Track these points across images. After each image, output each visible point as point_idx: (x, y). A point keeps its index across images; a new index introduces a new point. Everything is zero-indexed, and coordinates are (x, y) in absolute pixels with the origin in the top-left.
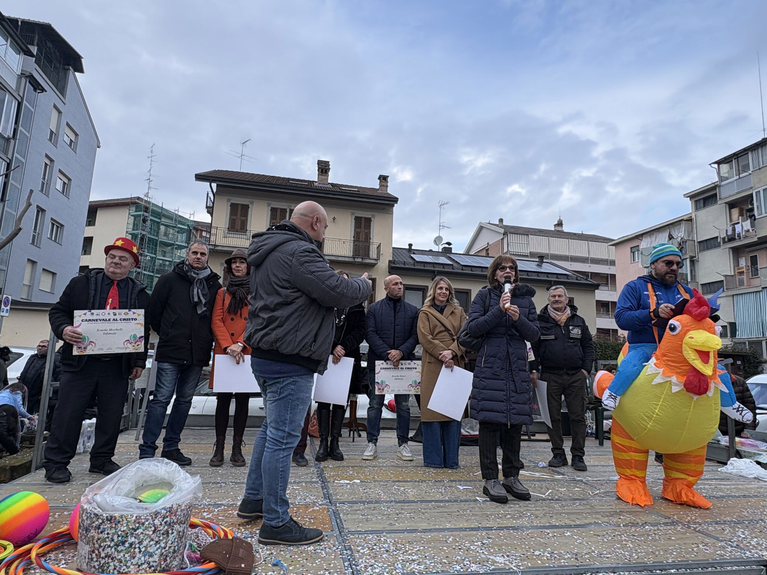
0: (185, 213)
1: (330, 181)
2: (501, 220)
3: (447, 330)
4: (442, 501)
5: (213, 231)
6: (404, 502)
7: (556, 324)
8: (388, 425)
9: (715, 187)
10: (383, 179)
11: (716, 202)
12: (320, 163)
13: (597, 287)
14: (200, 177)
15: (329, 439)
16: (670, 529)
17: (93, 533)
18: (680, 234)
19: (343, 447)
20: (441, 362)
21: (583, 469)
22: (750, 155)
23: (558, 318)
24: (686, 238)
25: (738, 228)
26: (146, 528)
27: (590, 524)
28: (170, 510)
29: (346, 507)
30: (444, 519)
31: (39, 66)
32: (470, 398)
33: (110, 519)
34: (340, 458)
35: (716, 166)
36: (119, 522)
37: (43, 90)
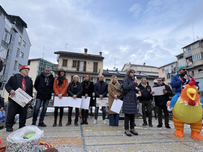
0: (52, 62)
1: (87, 54)
2: (130, 63)
3: (116, 89)
4: (113, 136)
5: (59, 66)
6: (103, 136)
7: (143, 88)
8: (100, 115)
9: (183, 54)
10: (101, 53)
11: (183, 58)
12: (85, 49)
13: (154, 79)
14: (55, 53)
15: (84, 118)
16: (176, 144)
17: (9, 148)
18: (174, 66)
19: (88, 121)
20: (114, 98)
21: (152, 126)
22: (191, 46)
23: (144, 86)
24: (176, 67)
25: (189, 64)
26: (25, 146)
27: (154, 142)
28: (33, 141)
29: (86, 138)
30: (114, 141)
31: (16, 26)
32: (122, 107)
33: (14, 144)
34: (87, 124)
35: (183, 49)
36: (17, 145)
37: (17, 32)
